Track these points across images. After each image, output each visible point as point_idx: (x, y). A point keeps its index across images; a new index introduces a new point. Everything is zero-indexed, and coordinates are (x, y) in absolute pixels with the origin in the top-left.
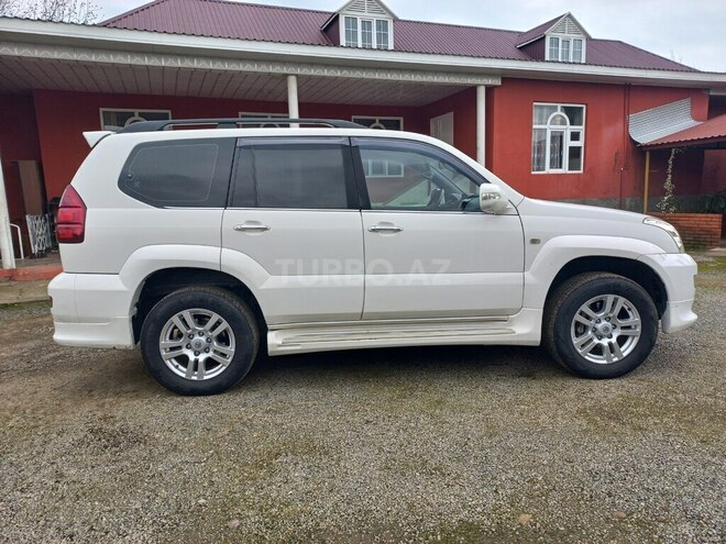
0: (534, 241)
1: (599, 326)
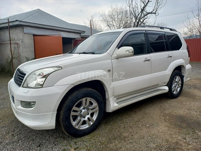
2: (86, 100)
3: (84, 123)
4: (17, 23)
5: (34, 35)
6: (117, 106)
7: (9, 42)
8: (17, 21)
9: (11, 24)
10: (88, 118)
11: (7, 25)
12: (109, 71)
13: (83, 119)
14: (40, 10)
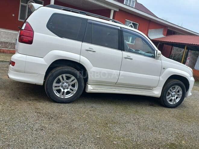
0: (164, 68)
1: (173, 94)
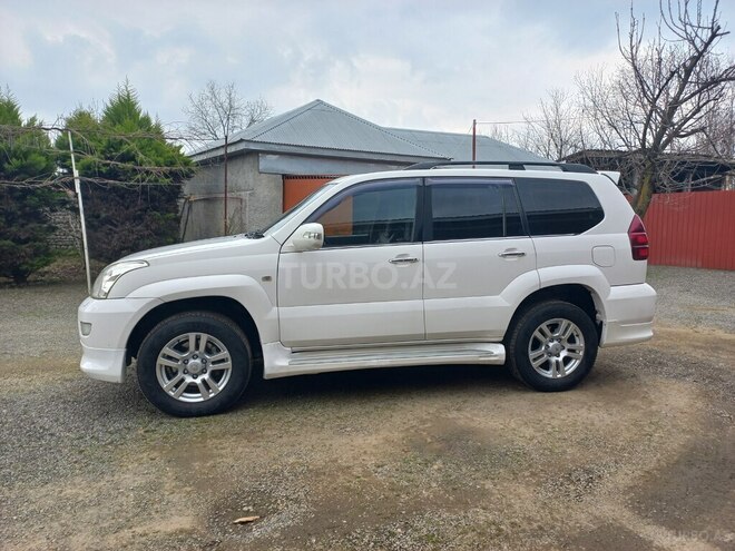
2: (198, 339)
3: (192, 389)
4: (242, 147)
5: (285, 177)
6: (282, 367)
7: (223, 195)
8: (242, 141)
9: (231, 150)
10: (204, 381)
11: (221, 152)
12: (267, 279)
13: (189, 380)
14: (321, 102)
